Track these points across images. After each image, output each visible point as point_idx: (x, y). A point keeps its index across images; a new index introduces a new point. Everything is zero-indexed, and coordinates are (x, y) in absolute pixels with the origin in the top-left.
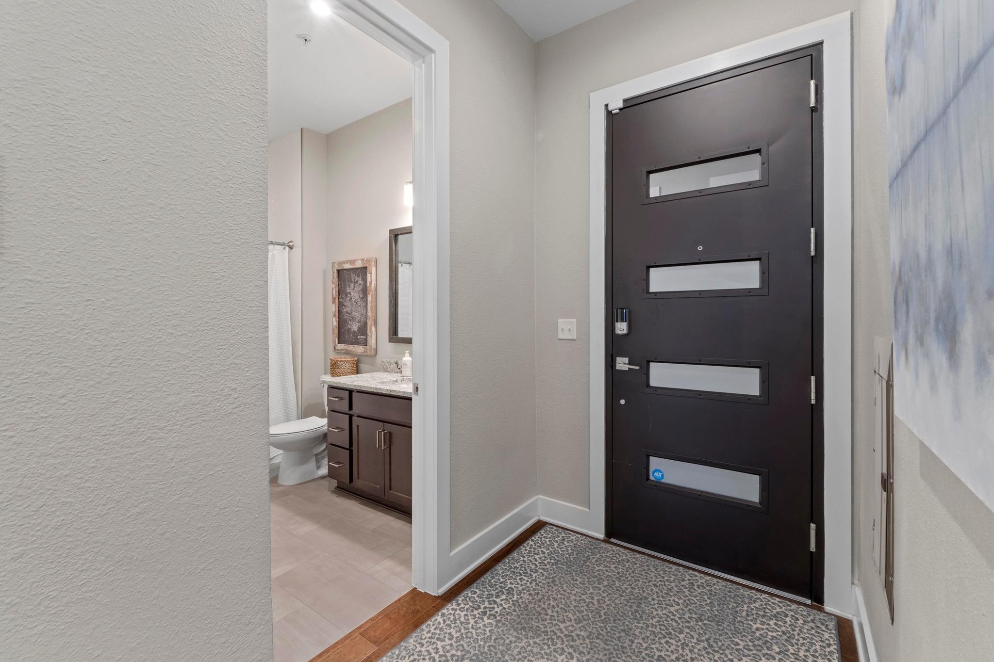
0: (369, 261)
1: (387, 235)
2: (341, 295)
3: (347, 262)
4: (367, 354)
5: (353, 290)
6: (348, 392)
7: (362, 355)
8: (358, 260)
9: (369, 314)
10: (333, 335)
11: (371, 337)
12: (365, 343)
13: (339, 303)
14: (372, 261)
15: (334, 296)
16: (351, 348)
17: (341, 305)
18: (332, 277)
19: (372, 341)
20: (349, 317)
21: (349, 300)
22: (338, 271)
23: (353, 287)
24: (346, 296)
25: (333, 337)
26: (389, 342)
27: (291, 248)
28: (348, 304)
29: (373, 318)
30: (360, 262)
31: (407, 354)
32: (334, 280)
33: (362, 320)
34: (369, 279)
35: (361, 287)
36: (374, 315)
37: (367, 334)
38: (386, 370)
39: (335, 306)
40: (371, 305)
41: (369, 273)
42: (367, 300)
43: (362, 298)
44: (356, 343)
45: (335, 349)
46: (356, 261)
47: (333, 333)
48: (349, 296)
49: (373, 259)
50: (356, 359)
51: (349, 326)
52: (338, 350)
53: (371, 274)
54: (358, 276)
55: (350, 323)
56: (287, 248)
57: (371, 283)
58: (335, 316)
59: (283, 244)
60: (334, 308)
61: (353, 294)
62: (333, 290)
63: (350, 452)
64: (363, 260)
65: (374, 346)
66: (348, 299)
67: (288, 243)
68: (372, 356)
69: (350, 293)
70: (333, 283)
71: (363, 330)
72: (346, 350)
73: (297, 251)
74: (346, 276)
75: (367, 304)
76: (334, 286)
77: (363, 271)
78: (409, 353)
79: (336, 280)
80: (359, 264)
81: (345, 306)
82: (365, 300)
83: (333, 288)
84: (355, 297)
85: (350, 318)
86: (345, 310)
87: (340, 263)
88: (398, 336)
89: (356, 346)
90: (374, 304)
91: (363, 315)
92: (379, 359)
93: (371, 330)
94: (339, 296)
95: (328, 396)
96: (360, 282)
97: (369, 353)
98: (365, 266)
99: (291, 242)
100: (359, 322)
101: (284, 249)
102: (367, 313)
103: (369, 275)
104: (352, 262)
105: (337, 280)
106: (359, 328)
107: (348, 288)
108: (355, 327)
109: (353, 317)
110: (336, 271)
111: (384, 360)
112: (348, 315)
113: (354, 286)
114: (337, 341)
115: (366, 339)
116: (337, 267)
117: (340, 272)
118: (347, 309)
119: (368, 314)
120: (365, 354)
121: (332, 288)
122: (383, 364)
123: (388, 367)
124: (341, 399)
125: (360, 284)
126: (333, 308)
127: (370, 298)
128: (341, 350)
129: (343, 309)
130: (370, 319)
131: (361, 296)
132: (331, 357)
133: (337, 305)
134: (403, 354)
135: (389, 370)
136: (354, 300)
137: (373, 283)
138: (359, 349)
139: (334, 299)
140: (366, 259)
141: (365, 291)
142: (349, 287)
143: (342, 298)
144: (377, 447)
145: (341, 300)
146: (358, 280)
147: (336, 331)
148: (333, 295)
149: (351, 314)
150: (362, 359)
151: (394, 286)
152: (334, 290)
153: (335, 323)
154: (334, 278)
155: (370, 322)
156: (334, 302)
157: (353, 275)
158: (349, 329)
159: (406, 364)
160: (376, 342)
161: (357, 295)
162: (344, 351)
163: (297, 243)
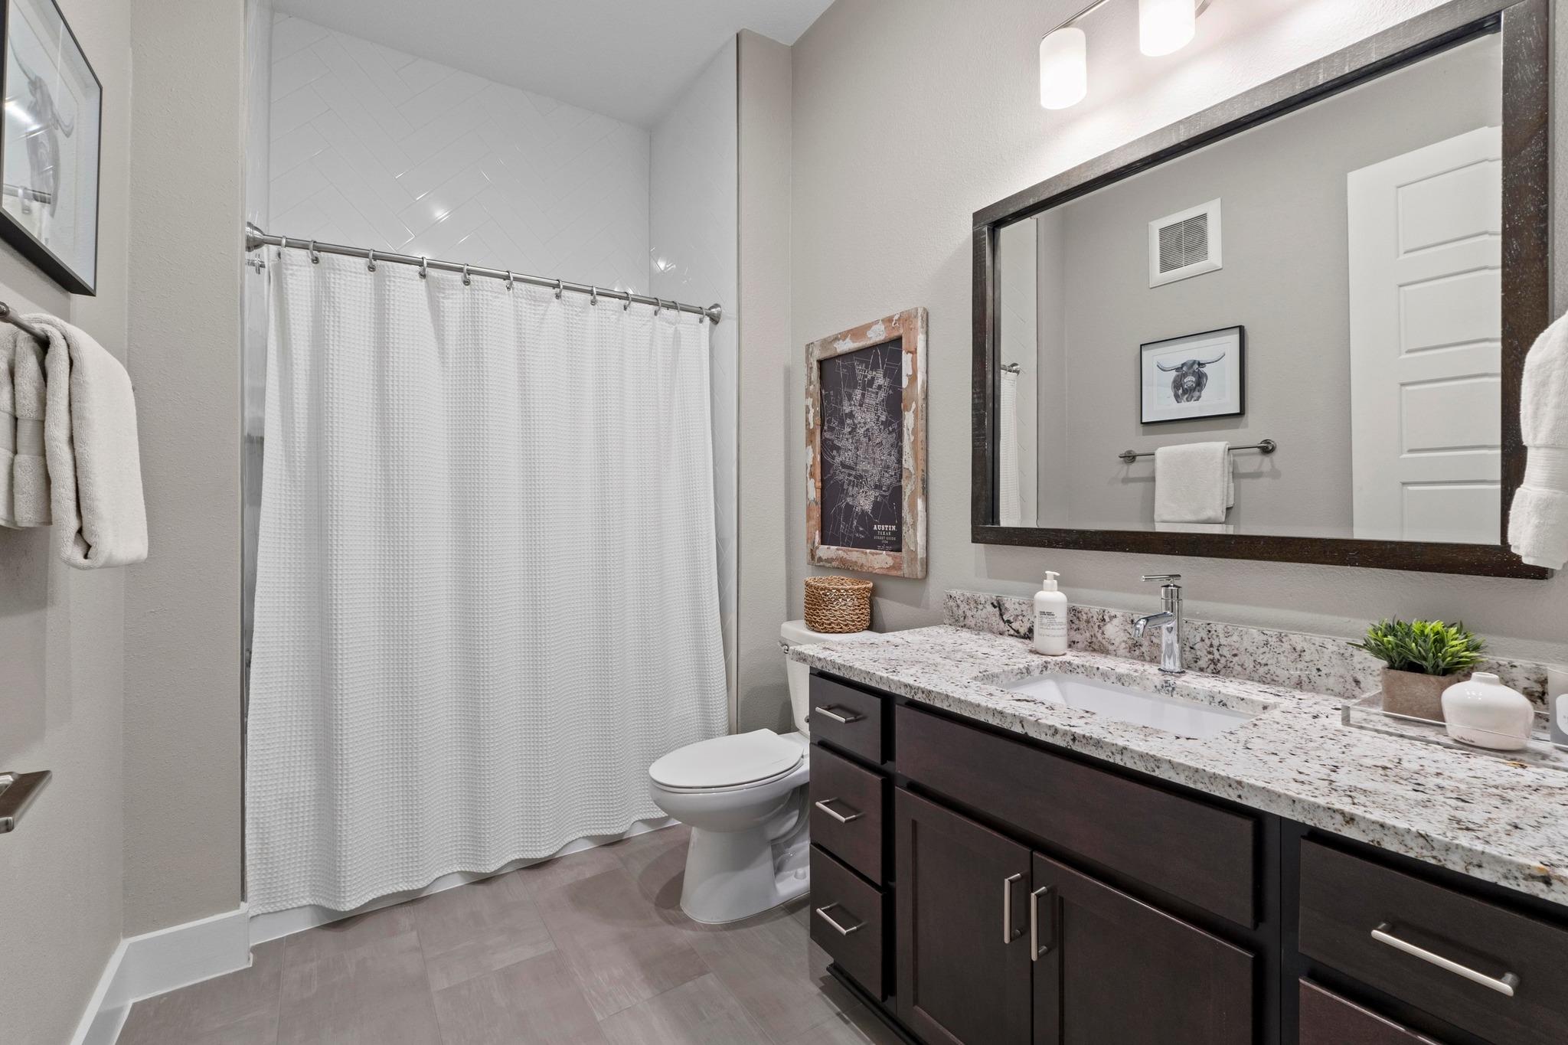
0: (906, 319)
1: (965, 231)
2: (829, 422)
3: (843, 336)
4: (899, 573)
5: (861, 405)
6: (878, 701)
7: (885, 576)
8: (876, 322)
9: (908, 463)
10: (808, 521)
11: (914, 525)
12: (895, 544)
13: (824, 442)
14: (916, 317)
15: (812, 427)
16: (855, 555)
17: (827, 448)
18: (805, 378)
19: (915, 538)
20: (850, 475)
21: (850, 433)
22: (820, 362)
23: (859, 397)
24: (842, 423)
25: (808, 528)
26: (973, 542)
27: (715, 320)
28: (845, 443)
29: (920, 473)
30: (880, 327)
31: (1050, 582)
32: (812, 387)
33: (886, 481)
34: (906, 369)
35: (882, 395)
36: (922, 466)
37: (900, 517)
38: (959, 622)
39: (814, 452)
40: (912, 438)
41: (908, 352)
42: (900, 425)
43: (887, 424)
44: (870, 542)
45: (813, 556)
46: (868, 327)
47: (809, 518)
48: (849, 421)
49: (920, 311)
50: (871, 585)
51: (849, 500)
52: (820, 559)
53: (914, 352)
54: (875, 367)
55: (852, 491)
56: (707, 320)
57: (913, 378)
58: (812, 475)
59: (699, 311)
60: (811, 455)
61: (859, 417)
62: (807, 412)
63: (883, 897)
64: (889, 320)
65: (921, 553)
66: (847, 429)
67: (709, 309)
68: (916, 579)
69: (851, 415)
70: (808, 394)
71: (891, 506)
72: (842, 560)
73: (728, 326)
74: (842, 372)
75: (900, 437)
76: (810, 401)
77: (890, 351)
78: (1055, 577)
79: (815, 387)
80: (877, 335)
81: (838, 449)
82: (895, 426)
83: (807, 407)
84: (864, 423)
85: (852, 478)
86: (838, 460)
87: (826, 343)
88: (999, 523)
89: (868, 551)
90: (921, 435)
91: (888, 467)
92: (936, 589)
93: (913, 510)
94: (822, 425)
95: (813, 703)
96: (880, 380)
97: (906, 570)
98: (895, 334)
99: (716, 306)
100: (877, 487)
101: (701, 321)
102: (899, 461)
103: (906, 358)
104: (857, 333)
105: (818, 386)
106: (876, 505)
107: (846, 403)
108: (864, 502)
109: (861, 477)
110: (815, 365)
111: (953, 593)
112: (847, 471)
113: (863, 395)
114: (817, 539)
115: (898, 534)
116: (818, 354)
117: (826, 365)
118: (846, 457)
119: (905, 465)
120: (894, 573)
121: (805, 407)
122: (951, 603)
123: (969, 613)
124: (856, 716)
125: (880, 387)
126: (809, 456)
127: (909, 419)
128: (827, 560)
129: (833, 458)
130: (909, 477)
131: (883, 418)
132: (807, 579)
133: (818, 449)
134: (1039, 581)
135: (971, 622)
136: (861, 431)
137: (920, 377)
138: (879, 560)
139: (810, 433)
140: (896, 317)
141: (894, 405)
142: (850, 398)
143: (831, 429)
144: (1007, 940)
145: (827, 435)
146: (873, 379)
147: (816, 514)
148: (808, 424)
149: (853, 469)
150: (887, 586)
151: (990, 376)
152: (812, 411)
153: (814, 494)
154: (811, 383)
155: (908, 488)
156: (810, 441)
157: (859, 368)
158: (849, 507)
159: (1049, 614)
160: (927, 541)
161: (870, 417)
162: (835, 564)
163: (729, 309)
